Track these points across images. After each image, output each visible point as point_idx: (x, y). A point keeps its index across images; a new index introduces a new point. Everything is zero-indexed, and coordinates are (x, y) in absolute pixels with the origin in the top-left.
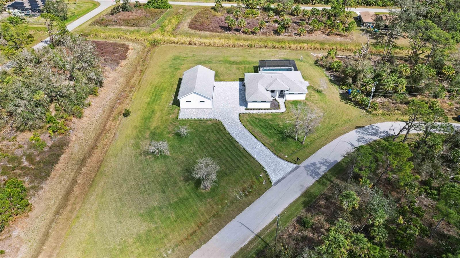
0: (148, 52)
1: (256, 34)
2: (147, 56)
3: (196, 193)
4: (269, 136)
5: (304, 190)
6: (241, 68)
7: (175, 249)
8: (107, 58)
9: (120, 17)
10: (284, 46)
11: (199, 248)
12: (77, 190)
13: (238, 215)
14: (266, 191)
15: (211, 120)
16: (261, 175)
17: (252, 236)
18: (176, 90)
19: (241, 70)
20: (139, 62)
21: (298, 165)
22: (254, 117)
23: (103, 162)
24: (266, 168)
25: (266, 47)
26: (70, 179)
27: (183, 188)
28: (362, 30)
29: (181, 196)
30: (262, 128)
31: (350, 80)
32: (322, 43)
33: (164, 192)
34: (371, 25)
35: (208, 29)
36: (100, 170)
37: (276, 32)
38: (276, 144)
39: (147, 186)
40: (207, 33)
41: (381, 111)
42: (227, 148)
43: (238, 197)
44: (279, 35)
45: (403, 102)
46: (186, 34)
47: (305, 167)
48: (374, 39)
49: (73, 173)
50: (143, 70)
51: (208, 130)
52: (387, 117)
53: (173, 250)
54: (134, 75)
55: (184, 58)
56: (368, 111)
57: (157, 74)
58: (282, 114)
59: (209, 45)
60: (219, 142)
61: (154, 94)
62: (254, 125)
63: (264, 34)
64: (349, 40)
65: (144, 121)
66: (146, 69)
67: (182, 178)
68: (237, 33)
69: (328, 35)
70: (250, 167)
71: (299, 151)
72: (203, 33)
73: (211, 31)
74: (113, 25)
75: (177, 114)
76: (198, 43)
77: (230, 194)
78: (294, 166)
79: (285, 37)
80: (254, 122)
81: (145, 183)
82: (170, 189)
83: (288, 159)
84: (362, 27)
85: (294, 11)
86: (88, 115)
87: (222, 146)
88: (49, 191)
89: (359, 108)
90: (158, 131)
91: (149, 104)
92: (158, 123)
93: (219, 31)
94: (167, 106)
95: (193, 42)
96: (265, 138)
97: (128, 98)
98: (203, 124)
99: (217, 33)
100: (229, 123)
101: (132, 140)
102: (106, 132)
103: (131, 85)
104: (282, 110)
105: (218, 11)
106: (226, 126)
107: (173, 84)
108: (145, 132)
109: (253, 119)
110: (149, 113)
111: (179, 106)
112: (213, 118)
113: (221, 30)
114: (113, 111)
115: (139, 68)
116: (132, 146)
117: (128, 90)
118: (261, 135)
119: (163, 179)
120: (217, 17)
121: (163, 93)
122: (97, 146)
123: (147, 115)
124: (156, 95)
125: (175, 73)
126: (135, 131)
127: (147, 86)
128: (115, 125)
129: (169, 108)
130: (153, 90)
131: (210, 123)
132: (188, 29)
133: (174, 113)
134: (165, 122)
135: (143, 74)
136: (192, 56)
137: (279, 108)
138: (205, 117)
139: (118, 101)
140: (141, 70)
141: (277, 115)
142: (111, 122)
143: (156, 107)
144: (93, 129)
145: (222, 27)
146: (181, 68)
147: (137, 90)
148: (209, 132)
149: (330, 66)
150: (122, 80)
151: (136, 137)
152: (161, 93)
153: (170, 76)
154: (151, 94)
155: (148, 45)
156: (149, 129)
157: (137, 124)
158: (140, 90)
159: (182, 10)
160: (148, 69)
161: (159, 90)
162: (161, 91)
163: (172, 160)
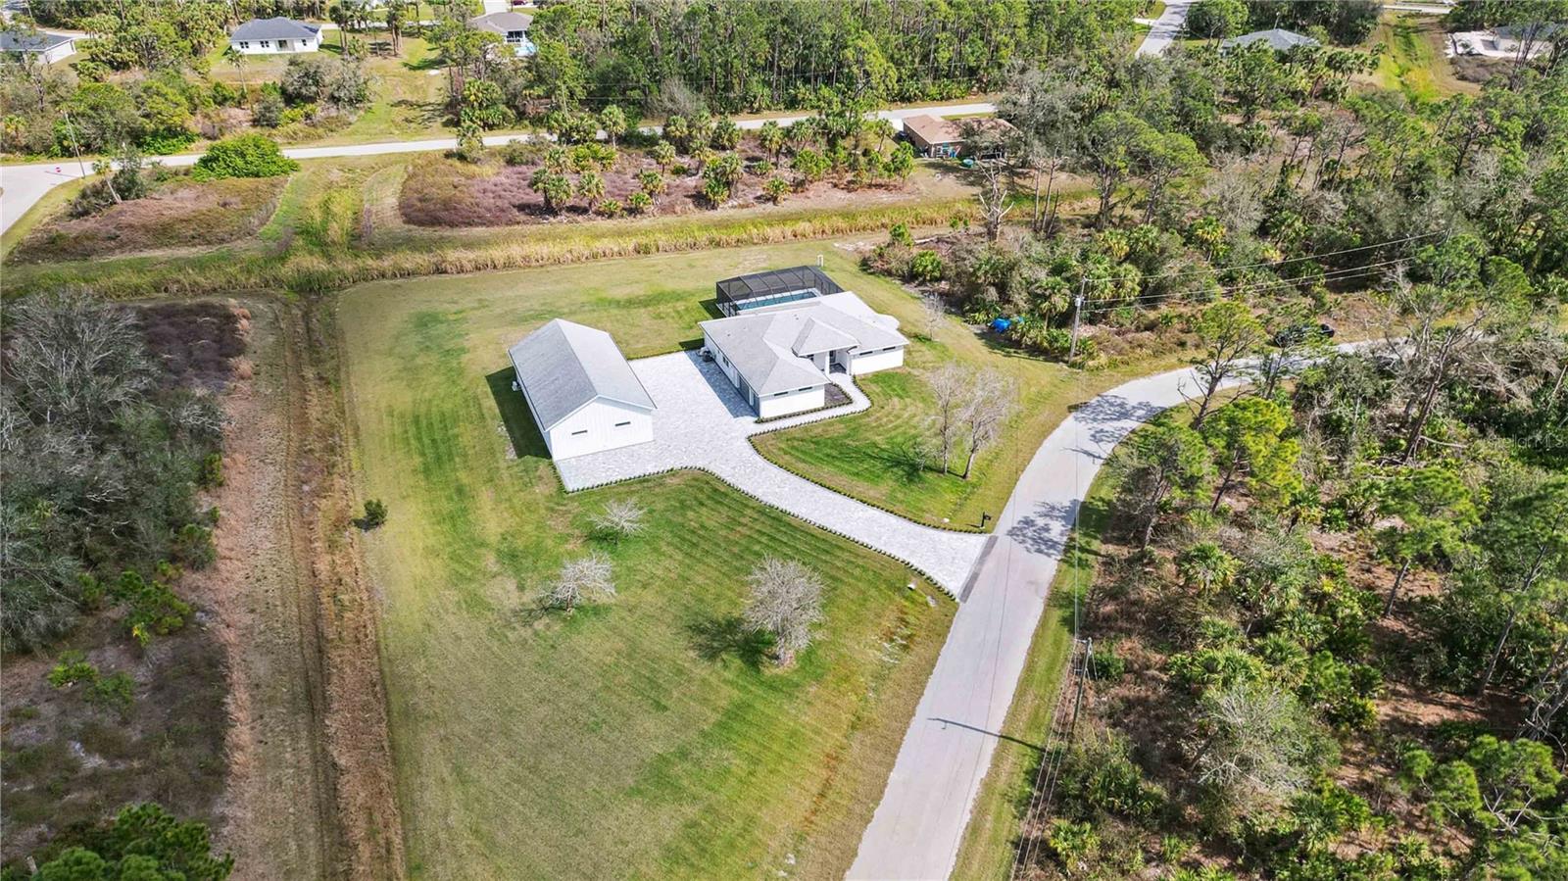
0: (306, 316)
1: (643, 212)
2: (309, 330)
3: (762, 683)
4: (867, 479)
5: (1045, 592)
6: (668, 314)
7: (802, 848)
8: (171, 360)
9: (125, 219)
10: (745, 236)
11: (869, 821)
12: (354, 791)
13: (917, 703)
14: (951, 621)
15: (671, 472)
16: (912, 586)
17: (992, 744)
18: (497, 411)
19: (671, 320)
20: (297, 355)
21: (988, 535)
22: (794, 438)
23: (388, 682)
24: (916, 563)
25: (694, 246)
26: (307, 764)
27: (713, 679)
28: (930, 165)
29: (724, 703)
30: (837, 463)
31: (992, 294)
32: (847, 214)
33: (665, 708)
34: (950, 150)
35: (479, 217)
36: (395, 708)
37: (701, 200)
38: (900, 496)
39: (595, 707)
40: (479, 231)
41: (1103, 359)
42: (773, 539)
43: (886, 659)
44: (714, 208)
45: (1142, 326)
46: (411, 244)
47: (1011, 533)
48: (972, 184)
49: (303, 744)
50: (330, 375)
51: (682, 502)
52: (1123, 368)
53: (797, 853)
54: (308, 397)
55: (456, 317)
56: (1073, 365)
57: (392, 379)
58: (866, 413)
59: (509, 265)
60: (739, 529)
61: (427, 441)
62: (808, 458)
63: (664, 210)
64: (913, 197)
65: (447, 527)
66: (337, 369)
67: (692, 654)
68: (580, 218)
69: (849, 187)
70: (871, 573)
71: (966, 499)
72: (463, 232)
73: (490, 224)
74: (111, 250)
75: (555, 480)
76: (468, 266)
77: (858, 657)
78: (983, 539)
79: (732, 212)
80: (804, 452)
81: (583, 698)
82: (675, 694)
83: (956, 526)
84: (926, 159)
85: (720, 136)
86: (227, 553)
87: (756, 536)
88: (255, 821)
89: (1046, 360)
90: (520, 544)
91: (427, 471)
92: (505, 520)
93: (518, 219)
94: (502, 465)
95: (451, 263)
96: (862, 487)
97: (335, 470)
98: (657, 490)
99: (516, 227)
100: (734, 468)
101: (447, 592)
102: (330, 592)
103: (318, 429)
104: (861, 403)
105: (475, 161)
106: (729, 480)
107: (476, 398)
108: (478, 558)
109: (796, 443)
110: (450, 499)
111: (547, 455)
112: (677, 466)
113: (522, 217)
114: (311, 523)
115: (310, 373)
116: (460, 608)
117: (318, 446)
118: (843, 480)
119: (635, 672)
120: (483, 181)
121: (456, 431)
122: (332, 640)
123: (446, 507)
124: (434, 441)
125: (454, 364)
126: (437, 563)
127: (381, 421)
128: (349, 563)
129: (516, 469)
130: (412, 430)
131: (676, 481)
132: (406, 226)
133: (540, 478)
134: (530, 511)
135: (338, 388)
136: (476, 305)
137: (850, 401)
138: (650, 469)
139: (306, 488)
140: (321, 378)
141: (854, 419)
142: (329, 558)
143: (463, 477)
144: (278, 593)
145: (522, 208)
146: (467, 345)
147: (351, 440)
148: (690, 508)
149: (913, 266)
150: (273, 420)
151: (457, 580)
152: (450, 432)
153: (443, 378)
154: (412, 442)
155: (293, 297)
156: (482, 544)
157: (431, 541)
158: (363, 436)
159: (341, 173)
160: (343, 369)
161: (437, 425)
162: (446, 426)
163: (624, 614)
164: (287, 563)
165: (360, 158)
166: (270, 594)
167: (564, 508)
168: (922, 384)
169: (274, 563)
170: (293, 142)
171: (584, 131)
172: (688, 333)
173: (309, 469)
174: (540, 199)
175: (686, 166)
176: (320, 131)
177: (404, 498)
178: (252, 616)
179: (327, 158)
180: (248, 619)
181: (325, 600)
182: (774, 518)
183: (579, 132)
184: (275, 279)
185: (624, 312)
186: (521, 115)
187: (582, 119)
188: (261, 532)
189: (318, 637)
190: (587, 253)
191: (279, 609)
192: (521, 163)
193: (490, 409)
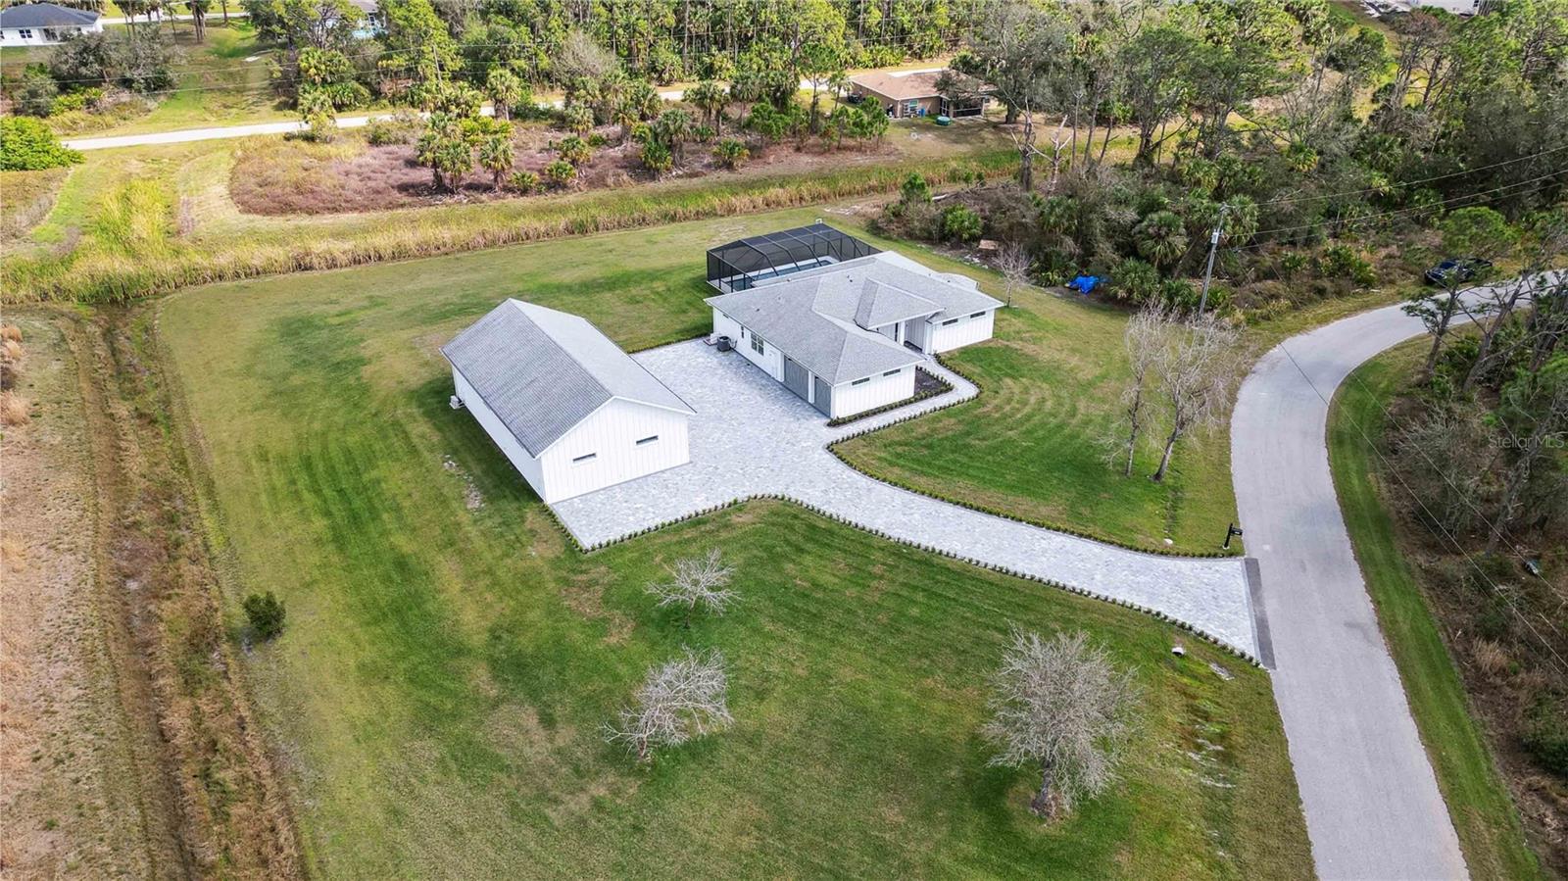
0: (109, 334)
1: (564, 187)
2: (114, 352)
3: (1032, 856)
4: (1028, 492)
6: (646, 297)
10: (706, 208)
15: (736, 506)
16: (1182, 651)
18: (435, 439)
19: (652, 304)
20: (98, 385)
21: (1243, 558)
22: (894, 443)
24: (1168, 612)
25: (643, 222)
27: (948, 861)
30: (971, 471)
32: (822, 177)
35: (346, 201)
37: (640, 169)
38: (1086, 512)
40: (353, 217)
41: (1238, 314)
42: (933, 595)
44: (653, 178)
46: (256, 237)
48: (956, 142)
50: (156, 410)
51: (769, 549)
52: (1269, 324)
54: (123, 444)
55: (343, 319)
57: (256, 409)
58: (978, 401)
59: (399, 254)
60: (874, 583)
61: (328, 492)
62: (925, 469)
63: (594, 183)
64: (893, 158)
65: (391, 627)
66: (166, 402)
68: (484, 197)
69: (816, 151)
71: (1175, 508)
73: (365, 208)
75: (559, 535)
76: (343, 259)
78: (1236, 565)
79: (679, 182)
80: (918, 461)
87: (904, 593)
90: (525, 643)
91: (339, 541)
92: (489, 606)
93: (401, 202)
94: (464, 518)
95: (318, 256)
96: (1026, 503)
97: (182, 550)
98: (724, 535)
99: (400, 211)
100: (826, 491)
101: (417, 744)
102: (196, 768)
103: (147, 491)
104: (964, 390)
105: (327, 141)
106: (829, 510)
107: (396, 424)
108: (457, 675)
109: (899, 450)
110: (387, 580)
111: (533, 496)
112: (741, 496)
113: (404, 199)
114: (148, 644)
115: (122, 409)
116: (445, 771)
117: (146, 516)
118: (992, 496)
119: (800, 862)
120: (342, 162)
121: (374, 474)
122: (213, 866)
123: (384, 594)
124: (341, 491)
125: (352, 380)
126: (389, 692)
127: (249, 470)
128: (229, 707)
129: (489, 523)
130: (303, 480)
131: (745, 518)
132: (245, 217)
133: (533, 533)
134: (530, 587)
135: (170, 428)
136: (366, 303)
137: (948, 388)
138: (701, 502)
139: (133, 585)
140: (141, 416)
141: (967, 410)
142: (187, 702)
143: (403, 542)
144: (97, 783)
145: (403, 188)
146: (366, 354)
147: (203, 502)
148: (785, 557)
149: (943, 225)
150: (68, 481)
151: (429, 720)
152: (366, 477)
153: (338, 402)
154: (306, 495)
155: (85, 311)
156: (460, 651)
157: (369, 654)
158: (223, 495)
159: (143, 164)
160: (176, 401)
161: (342, 469)
162: (357, 469)
163: (743, 750)
164: (110, 723)
165: (166, 146)
166: (83, 786)
167: (584, 577)
168: (1033, 359)
169: (85, 723)
170: (71, 133)
171: (467, 103)
172: (682, 317)
173: (134, 554)
174: (426, 175)
175: (604, 136)
176: (109, 118)
177: (308, 585)
178: (50, 836)
179: (120, 148)
180: (41, 844)
181: (189, 785)
182: (920, 562)
183: (458, 106)
184: (57, 289)
185: (583, 298)
186: (377, 94)
187: (462, 89)
188: (59, 670)
189: (185, 864)
190: (504, 235)
191: (104, 814)
192: (388, 143)
193: (423, 436)
